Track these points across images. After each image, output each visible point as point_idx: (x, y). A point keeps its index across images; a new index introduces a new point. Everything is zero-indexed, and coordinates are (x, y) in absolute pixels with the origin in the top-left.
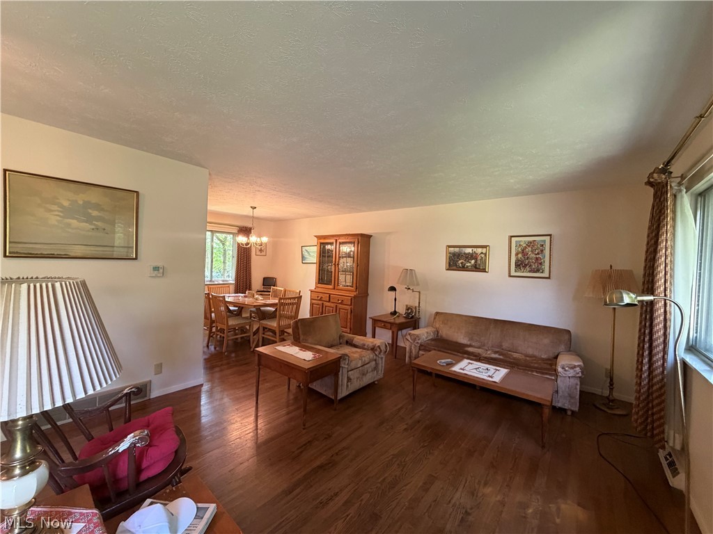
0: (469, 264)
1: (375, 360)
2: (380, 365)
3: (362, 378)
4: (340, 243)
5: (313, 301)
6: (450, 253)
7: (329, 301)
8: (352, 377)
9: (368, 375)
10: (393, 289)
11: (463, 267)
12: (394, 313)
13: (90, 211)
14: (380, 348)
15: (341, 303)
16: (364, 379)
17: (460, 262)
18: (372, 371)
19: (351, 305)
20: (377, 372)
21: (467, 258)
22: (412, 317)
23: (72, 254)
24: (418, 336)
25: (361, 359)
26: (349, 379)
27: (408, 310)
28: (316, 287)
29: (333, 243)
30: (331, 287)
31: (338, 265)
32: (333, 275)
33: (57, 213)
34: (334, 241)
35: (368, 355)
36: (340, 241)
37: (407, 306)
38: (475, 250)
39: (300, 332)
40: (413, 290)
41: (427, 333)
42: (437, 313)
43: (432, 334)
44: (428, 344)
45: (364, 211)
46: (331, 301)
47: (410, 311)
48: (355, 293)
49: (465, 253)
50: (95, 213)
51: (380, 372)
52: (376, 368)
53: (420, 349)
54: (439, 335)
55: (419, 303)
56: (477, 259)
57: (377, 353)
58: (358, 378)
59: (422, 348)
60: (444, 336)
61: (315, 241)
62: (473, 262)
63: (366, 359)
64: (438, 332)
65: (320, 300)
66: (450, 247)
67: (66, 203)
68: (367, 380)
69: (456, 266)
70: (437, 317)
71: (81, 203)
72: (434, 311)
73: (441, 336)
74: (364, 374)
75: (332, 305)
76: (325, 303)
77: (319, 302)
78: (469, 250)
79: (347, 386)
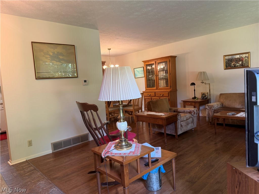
0: (238, 64)
1: (192, 118)
2: (195, 120)
3: (187, 126)
4: (158, 63)
5: (146, 97)
6: (226, 60)
7: (155, 96)
8: (182, 125)
9: (189, 124)
10: (193, 84)
11: (235, 66)
12: (195, 98)
13: (59, 56)
14: (194, 112)
15: (163, 96)
16: (188, 126)
17: (233, 64)
18: (191, 123)
19: (168, 96)
20: (194, 124)
21: (237, 61)
22: (206, 98)
23: (56, 77)
24: (212, 106)
25: (186, 117)
26: (181, 126)
27: (203, 95)
28: (146, 90)
29: (154, 64)
30: (155, 88)
31: (158, 75)
32: (156, 81)
33: (49, 59)
34: (154, 63)
35: (188, 115)
36: (158, 62)
37: (202, 93)
38: (241, 55)
39: (152, 107)
40: (205, 83)
41: (217, 104)
42: (221, 94)
43: (220, 105)
44: (219, 109)
45: (171, 43)
46: (156, 96)
47: (204, 96)
48: (170, 90)
49: (235, 58)
50: (61, 57)
51: (195, 124)
52: (193, 122)
53: (214, 113)
54: (224, 105)
55: (210, 90)
56: (243, 61)
57: (193, 114)
58: (185, 126)
59: (215, 111)
60: (227, 105)
61: (142, 65)
62: (240, 63)
63: (188, 117)
64: (223, 104)
65: (150, 96)
66: (225, 56)
67: (51, 54)
68: (189, 127)
69: (230, 66)
70: (221, 96)
71: (56, 53)
72: (219, 94)
73: (225, 106)
74: (188, 124)
75: (157, 98)
76: (152, 97)
77: (149, 97)
78: (238, 56)
79: (181, 129)
